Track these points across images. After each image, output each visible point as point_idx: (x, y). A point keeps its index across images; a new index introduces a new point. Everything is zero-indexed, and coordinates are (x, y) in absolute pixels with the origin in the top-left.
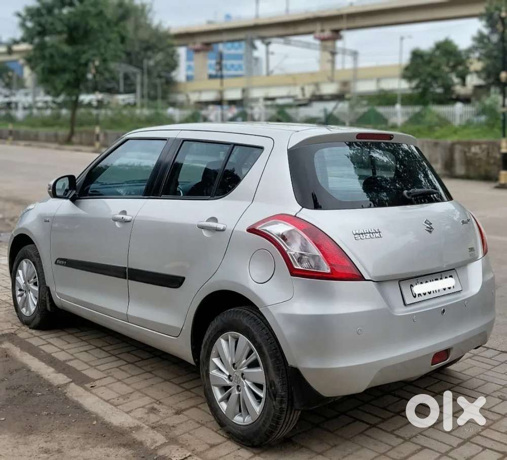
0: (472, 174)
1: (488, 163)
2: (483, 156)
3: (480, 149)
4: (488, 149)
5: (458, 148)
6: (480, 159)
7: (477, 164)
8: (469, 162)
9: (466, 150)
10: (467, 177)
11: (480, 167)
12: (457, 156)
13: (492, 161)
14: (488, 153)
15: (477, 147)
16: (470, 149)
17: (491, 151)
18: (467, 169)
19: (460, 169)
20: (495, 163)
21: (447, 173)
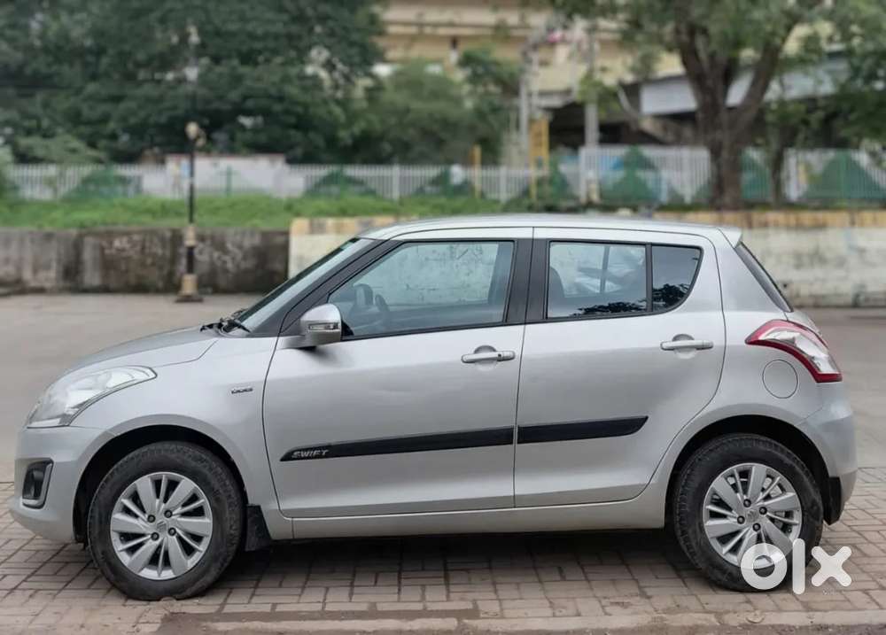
0: (113, 284)
1: (143, 265)
2: (134, 254)
3: (129, 242)
4: (144, 241)
5: (89, 242)
6: (128, 259)
7: (123, 267)
8: (108, 264)
9: (104, 244)
10: (104, 290)
11: (127, 271)
12: (88, 255)
13: (149, 261)
14: (143, 248)
15: (125, 239)
16: (111, 243)
17: (147, 244)
18: (105, 276)
19: (92, 277)
20: (153, 264)
21: (68, 284)
